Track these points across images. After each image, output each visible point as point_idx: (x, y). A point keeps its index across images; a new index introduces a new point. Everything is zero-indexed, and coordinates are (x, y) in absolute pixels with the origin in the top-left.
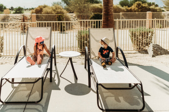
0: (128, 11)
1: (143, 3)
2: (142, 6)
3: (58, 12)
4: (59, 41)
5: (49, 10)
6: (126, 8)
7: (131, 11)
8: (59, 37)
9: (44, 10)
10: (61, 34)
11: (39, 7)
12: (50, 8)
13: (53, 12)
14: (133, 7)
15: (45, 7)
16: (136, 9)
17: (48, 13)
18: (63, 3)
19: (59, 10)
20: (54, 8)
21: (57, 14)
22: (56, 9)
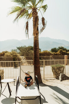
0: (55, 55)
1: (63, 50)
2: (63, 52)
3: (14, 55)
4: (13, 73)
5: (9, 54)
6: (54, 53)
7: (57, 54)
8: (13, 71)
9: (6, 54)
10: (14, 69)
11: (3, 52)
12: (9, 53)
13: (11, 55)
14: (58, 52)
15: (6, 52)
16: (60, 53)
17: (8, 56)
18: (18, 50)
19: (15, 54)
20: (12, 53)
21: (13, 56)
22: (13, 53)
